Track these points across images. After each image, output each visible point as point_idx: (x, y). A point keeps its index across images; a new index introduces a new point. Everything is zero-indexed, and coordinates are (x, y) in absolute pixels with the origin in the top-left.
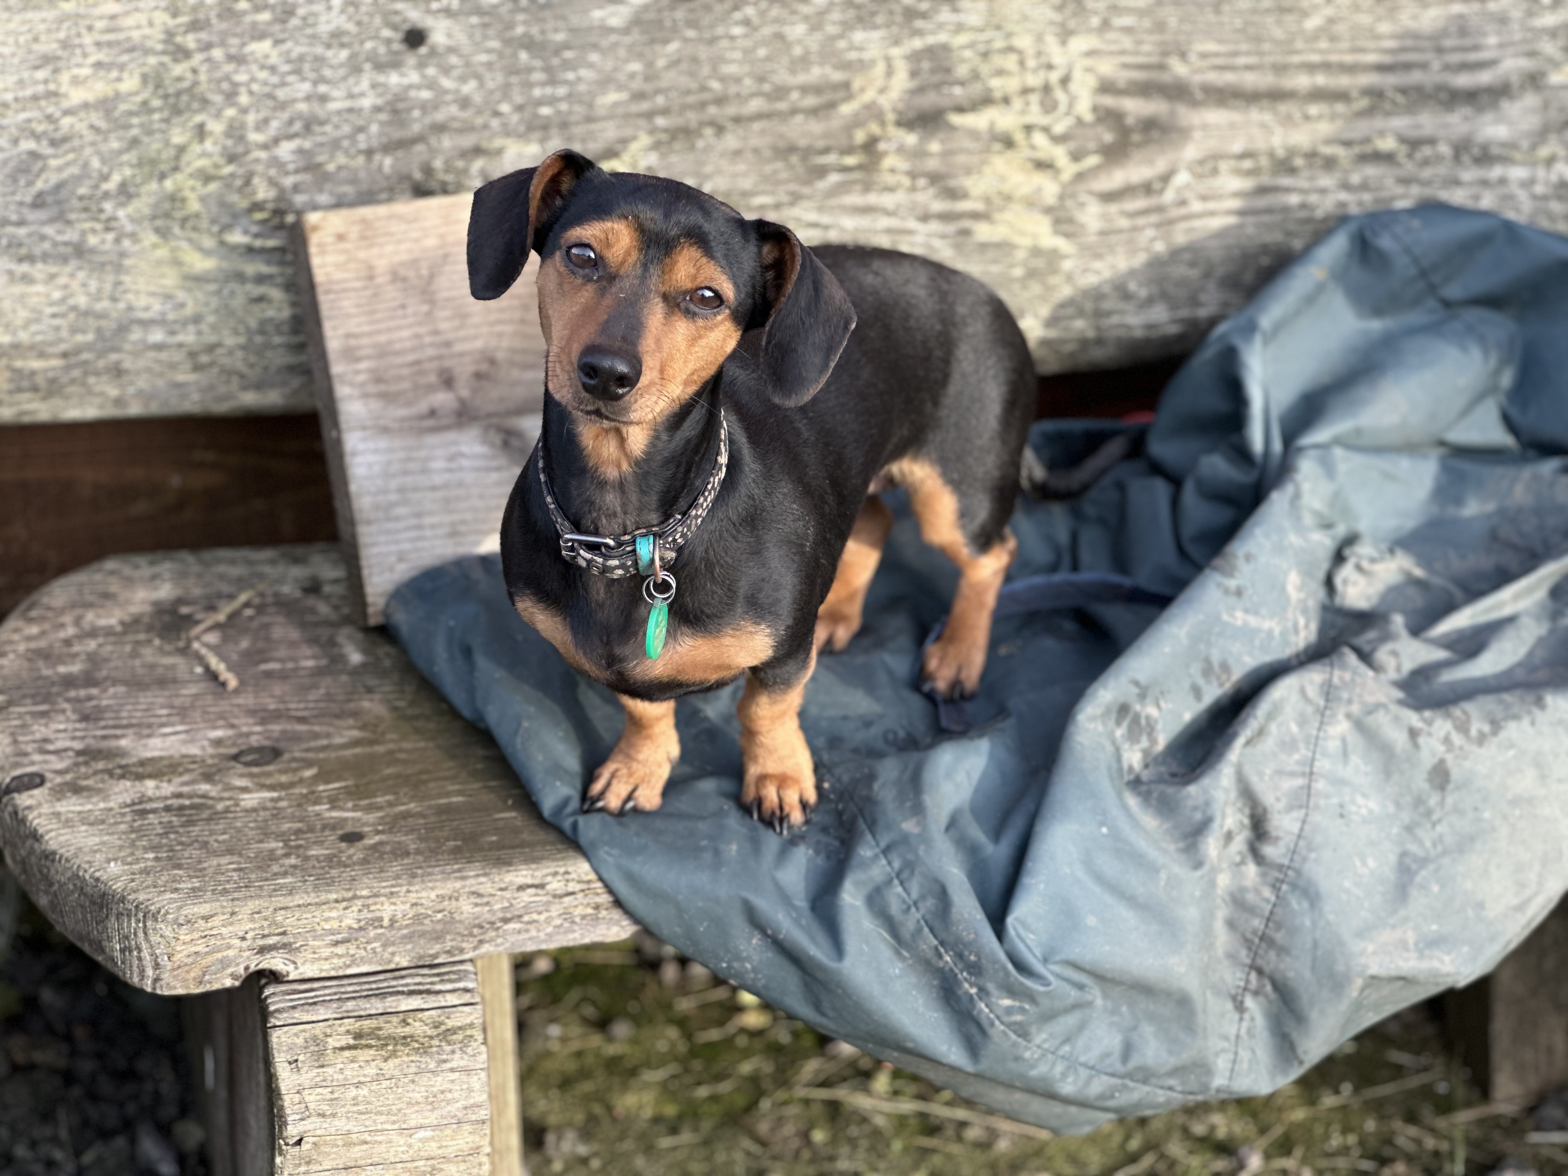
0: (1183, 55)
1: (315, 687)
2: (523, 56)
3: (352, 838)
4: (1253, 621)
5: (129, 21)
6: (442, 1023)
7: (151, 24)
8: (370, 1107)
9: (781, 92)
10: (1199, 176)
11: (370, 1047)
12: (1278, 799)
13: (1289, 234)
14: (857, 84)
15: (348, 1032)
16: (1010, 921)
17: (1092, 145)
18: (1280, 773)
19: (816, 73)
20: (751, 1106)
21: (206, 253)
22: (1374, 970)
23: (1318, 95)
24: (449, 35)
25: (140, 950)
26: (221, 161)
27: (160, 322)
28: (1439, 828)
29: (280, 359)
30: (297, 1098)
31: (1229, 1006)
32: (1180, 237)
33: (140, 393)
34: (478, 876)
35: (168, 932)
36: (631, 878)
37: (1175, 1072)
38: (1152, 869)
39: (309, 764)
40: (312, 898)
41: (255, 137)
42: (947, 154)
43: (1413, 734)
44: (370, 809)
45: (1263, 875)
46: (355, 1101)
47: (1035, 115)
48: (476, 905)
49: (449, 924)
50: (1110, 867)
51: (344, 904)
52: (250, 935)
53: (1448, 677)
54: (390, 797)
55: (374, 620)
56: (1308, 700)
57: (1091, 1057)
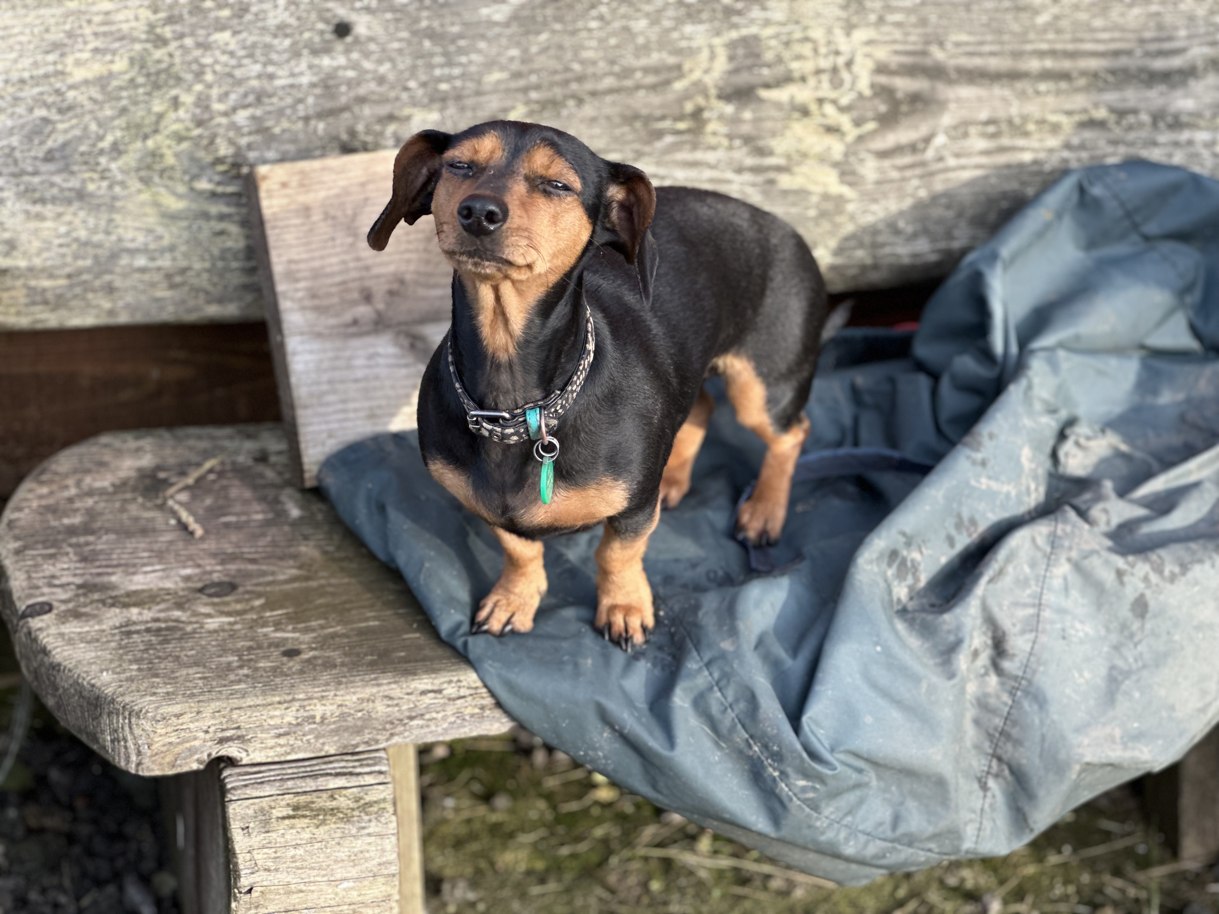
0: (941, 44)
1: (264, 535)
2: (427, 44)
3: (292, 653)
4: (995, 486)
5: (120, 17)
6: (361, 798)
7: (137, 19)
8: (305, 864)
9: (627, 72)
10: (952, 138)
11: (305, 816)
12: (1014, 625)
13: (1024, 183)
14: (687, 66)
15: (288, 805)
16: (805, 719)
17: (870, 114)
18: (1016, 604)
19: (655, 58)
20: (603, 862)
21: (180, 197)
22: (1088, 758)
23: (1046, 75)
24: (369, 28)
25: (126, 741)
26: (191, 125)
27: (144, 250)
28: (1139, 648)
29: (236, 279)
30: (248, 857)
31: (976, 786)
32: (939, 185)
33: (127, 306)
34: (390, 683)
35: (148, 727)
36: (510, 686)
37: (934, 837)
38: (916, 679)
39: (259, 595)
40: (260, 701)
41: (218, 107)
42: (757, 121)
43: (1120, 574)
44: (307, 630)
45: (1002, 684)
46: (294, 859)
47: (826, 91)
48: (388, 706)
49: (367, 720)
50: (884, 677)
51: (286, 705)
52: (212, 729)
53: (1147, 529)
54: (321, 622)
55: (309, 483)
56: (1037, 547)
57: (867, 826)
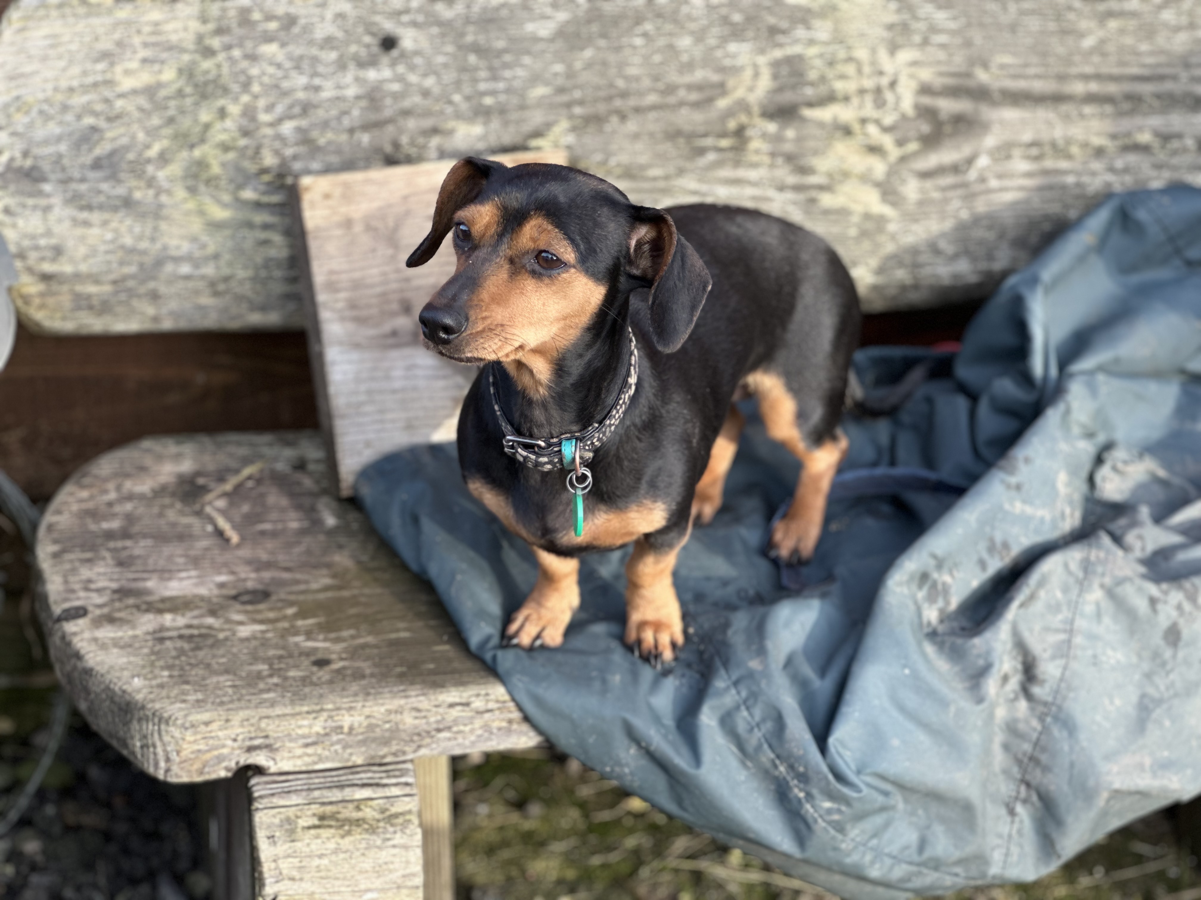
0: (985, 65)
1: (299, 543)
2: (472, 59)
3: (322, 663)
4: (1029, 510)
5: (169, 27)
6: (387, 810)
7: (186, 29)
8: (329, 874)
9: (671, 89)
10: (995, 160)
11: (330, 827)
12: (1045, 650)
13: (1066, 206)
14: (731, 83)
15: (314, 815)
16: (832, 741)
17: (912, 134)
18: (1047, 629)
19: (699, 75)
20: (634, 872)
21: (225, 206)
22: (1117, 785)
23: (1091, 98)
24: (415, 40)
25: (154, 746)
26: (237, 134)
27: (188, 258)
28: (1172, 677)
29: (278, 288)
30: (273, 865)
31: (1003, 811)
32: (981, 206)
33: (172, 313)
34: (417, 696)
35: (177, 733)
36: (538, 701)
37: (959, 862)
38: (944, 703)
39: (291, 604)
40: (288, 710)
41: (264, 117)
42: (799, 140)
43: (1153, 602)
44: (337, 640)
45: (1032, 709)
46: (318, 869)
47: (869, 110)
48: (416, 718)
49: (395, 732)
50: (911, 700)
51: (314, 715)
52: (240, 738)
53: (1183, 556)
54: (352, 632)
55: (346, 491)
56: (1069, 572)
57: (894, 849)
